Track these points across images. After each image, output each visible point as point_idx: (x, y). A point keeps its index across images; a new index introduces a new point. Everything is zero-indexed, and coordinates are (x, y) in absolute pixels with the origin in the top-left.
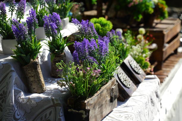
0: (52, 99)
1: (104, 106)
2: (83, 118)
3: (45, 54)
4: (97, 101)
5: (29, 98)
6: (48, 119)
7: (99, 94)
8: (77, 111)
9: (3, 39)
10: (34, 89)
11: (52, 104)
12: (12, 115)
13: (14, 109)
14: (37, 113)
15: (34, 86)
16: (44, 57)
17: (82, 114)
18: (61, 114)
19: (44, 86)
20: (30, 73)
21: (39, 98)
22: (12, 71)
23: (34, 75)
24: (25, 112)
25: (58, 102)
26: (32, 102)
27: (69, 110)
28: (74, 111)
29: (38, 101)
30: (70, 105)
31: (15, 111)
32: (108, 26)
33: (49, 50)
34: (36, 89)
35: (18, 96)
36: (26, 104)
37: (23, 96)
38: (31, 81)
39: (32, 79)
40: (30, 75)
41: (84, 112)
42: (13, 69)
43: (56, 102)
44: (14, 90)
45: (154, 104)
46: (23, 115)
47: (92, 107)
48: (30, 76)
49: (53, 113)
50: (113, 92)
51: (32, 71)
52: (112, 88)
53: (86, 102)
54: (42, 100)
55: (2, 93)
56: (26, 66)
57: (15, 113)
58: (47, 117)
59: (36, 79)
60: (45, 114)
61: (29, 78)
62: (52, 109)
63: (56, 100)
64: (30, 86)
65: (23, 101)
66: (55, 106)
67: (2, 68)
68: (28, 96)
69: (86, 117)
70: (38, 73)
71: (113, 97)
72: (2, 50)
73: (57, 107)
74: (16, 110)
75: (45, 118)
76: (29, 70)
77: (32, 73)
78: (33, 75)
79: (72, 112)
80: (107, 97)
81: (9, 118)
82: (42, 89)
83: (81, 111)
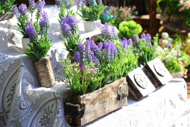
0: (54, 93)
1: (108, 103)
2: (78, 111)
3: (64, 53)
4: (97, 98)
5: (34, 91)
6: (51, 111)
7: (100, 91)
8: (74, 105)
9: (24, 37)
10: (43, 83)
11: (53, 97)
12: (18, 105)
13: (20, 100)
14: (41, 105)
15: (43, 81)
16: (63, 56)
17: (77, 107)
18: (60, 107)
19: (52, 81)
20: (40, 69)
21: (43, 91)
22: (22, 66)
23: (44, 71)
24: (32, 103)
25: (58, 96)
26: (36, 94)
27: (67, 104)
28: (71, 104)
29: (41, 94)
30: (68, 99)
31: (20, 102)
32: (137, 29)
33: (66, 49)
34: (45, 83)
35: (26, 88)
36: (31, 96)
37: (30, 88)
38: (41, 76)
39: (41, 74)
40: (40, 70)
41: (79, 106)
42: (23, 64)
43: (57, 96)
44: (22, 83)
45: (175, 106)
46: (29, 106)
47: (89, 102)
48: (40, 72)
49: (54, 105)
50: (120, 91)
51: (41, 67)
52: (120, 86)
53: (81, 97)
54: (45, 93)
55: (14, 86)
56: (37, 62)
57: (20, 103)
58: (50, 109)
59: (45, 75)
60: (48, 106)
61: (39, 73)
62: (54, 102)
63: (57, 94)
64: (40, 80)
65: (30, 93)
66: (56, 99)
67: (14, 63)
68: (34, 89)
69: (81, 111)
70: (48, 69)
71: (121, 95)
72: (22, 47)
73: (57, 100)
74: (22, 100)
75: (48, 110)
76: (39, 66)
77: (42, 69)
78: (42, 71)
79: (69, 105)
80: (112, 95)
81: (16, 107)
82: (51, 84)
83: (77, 105)
